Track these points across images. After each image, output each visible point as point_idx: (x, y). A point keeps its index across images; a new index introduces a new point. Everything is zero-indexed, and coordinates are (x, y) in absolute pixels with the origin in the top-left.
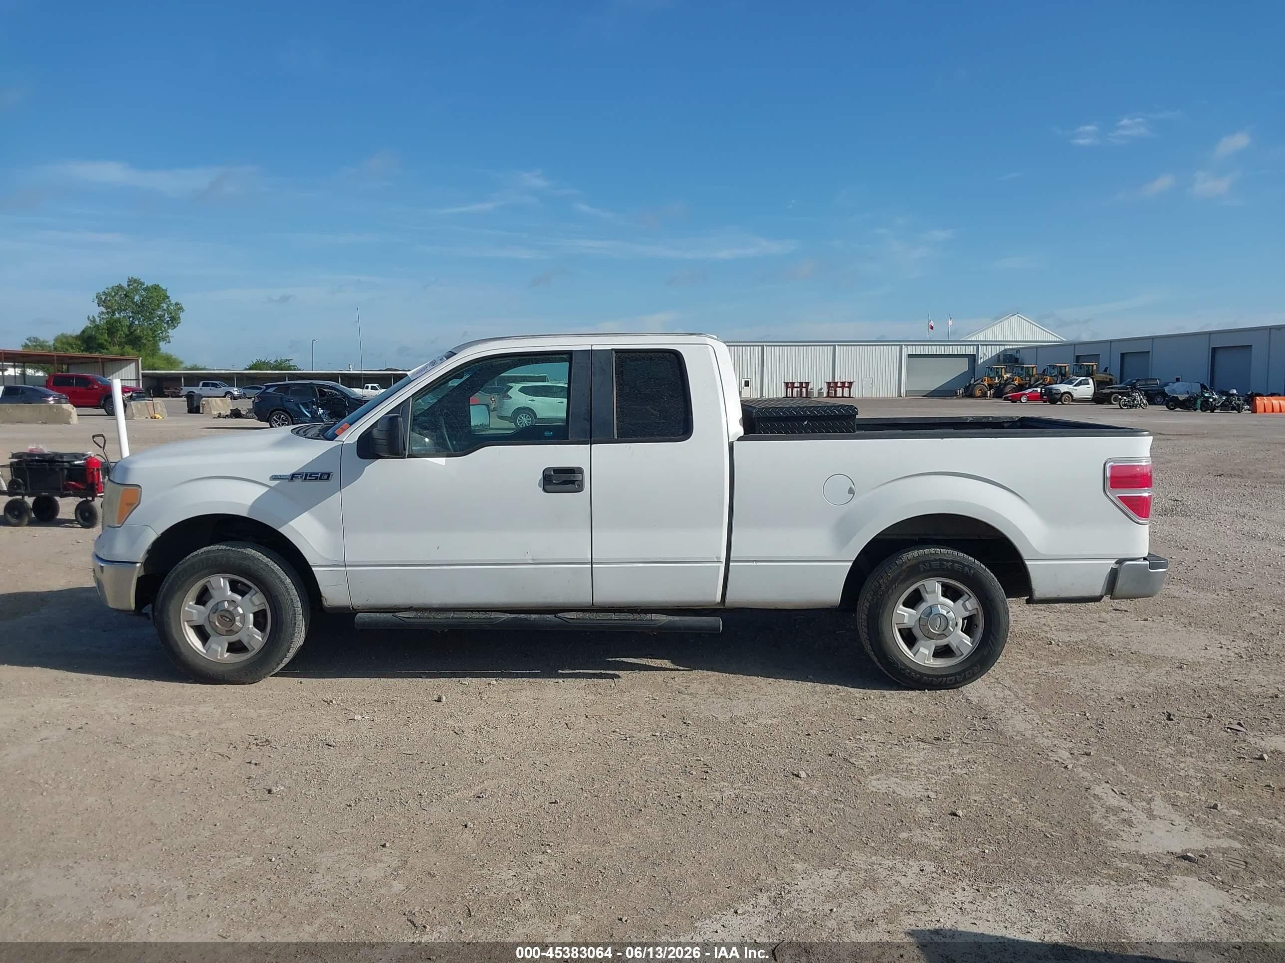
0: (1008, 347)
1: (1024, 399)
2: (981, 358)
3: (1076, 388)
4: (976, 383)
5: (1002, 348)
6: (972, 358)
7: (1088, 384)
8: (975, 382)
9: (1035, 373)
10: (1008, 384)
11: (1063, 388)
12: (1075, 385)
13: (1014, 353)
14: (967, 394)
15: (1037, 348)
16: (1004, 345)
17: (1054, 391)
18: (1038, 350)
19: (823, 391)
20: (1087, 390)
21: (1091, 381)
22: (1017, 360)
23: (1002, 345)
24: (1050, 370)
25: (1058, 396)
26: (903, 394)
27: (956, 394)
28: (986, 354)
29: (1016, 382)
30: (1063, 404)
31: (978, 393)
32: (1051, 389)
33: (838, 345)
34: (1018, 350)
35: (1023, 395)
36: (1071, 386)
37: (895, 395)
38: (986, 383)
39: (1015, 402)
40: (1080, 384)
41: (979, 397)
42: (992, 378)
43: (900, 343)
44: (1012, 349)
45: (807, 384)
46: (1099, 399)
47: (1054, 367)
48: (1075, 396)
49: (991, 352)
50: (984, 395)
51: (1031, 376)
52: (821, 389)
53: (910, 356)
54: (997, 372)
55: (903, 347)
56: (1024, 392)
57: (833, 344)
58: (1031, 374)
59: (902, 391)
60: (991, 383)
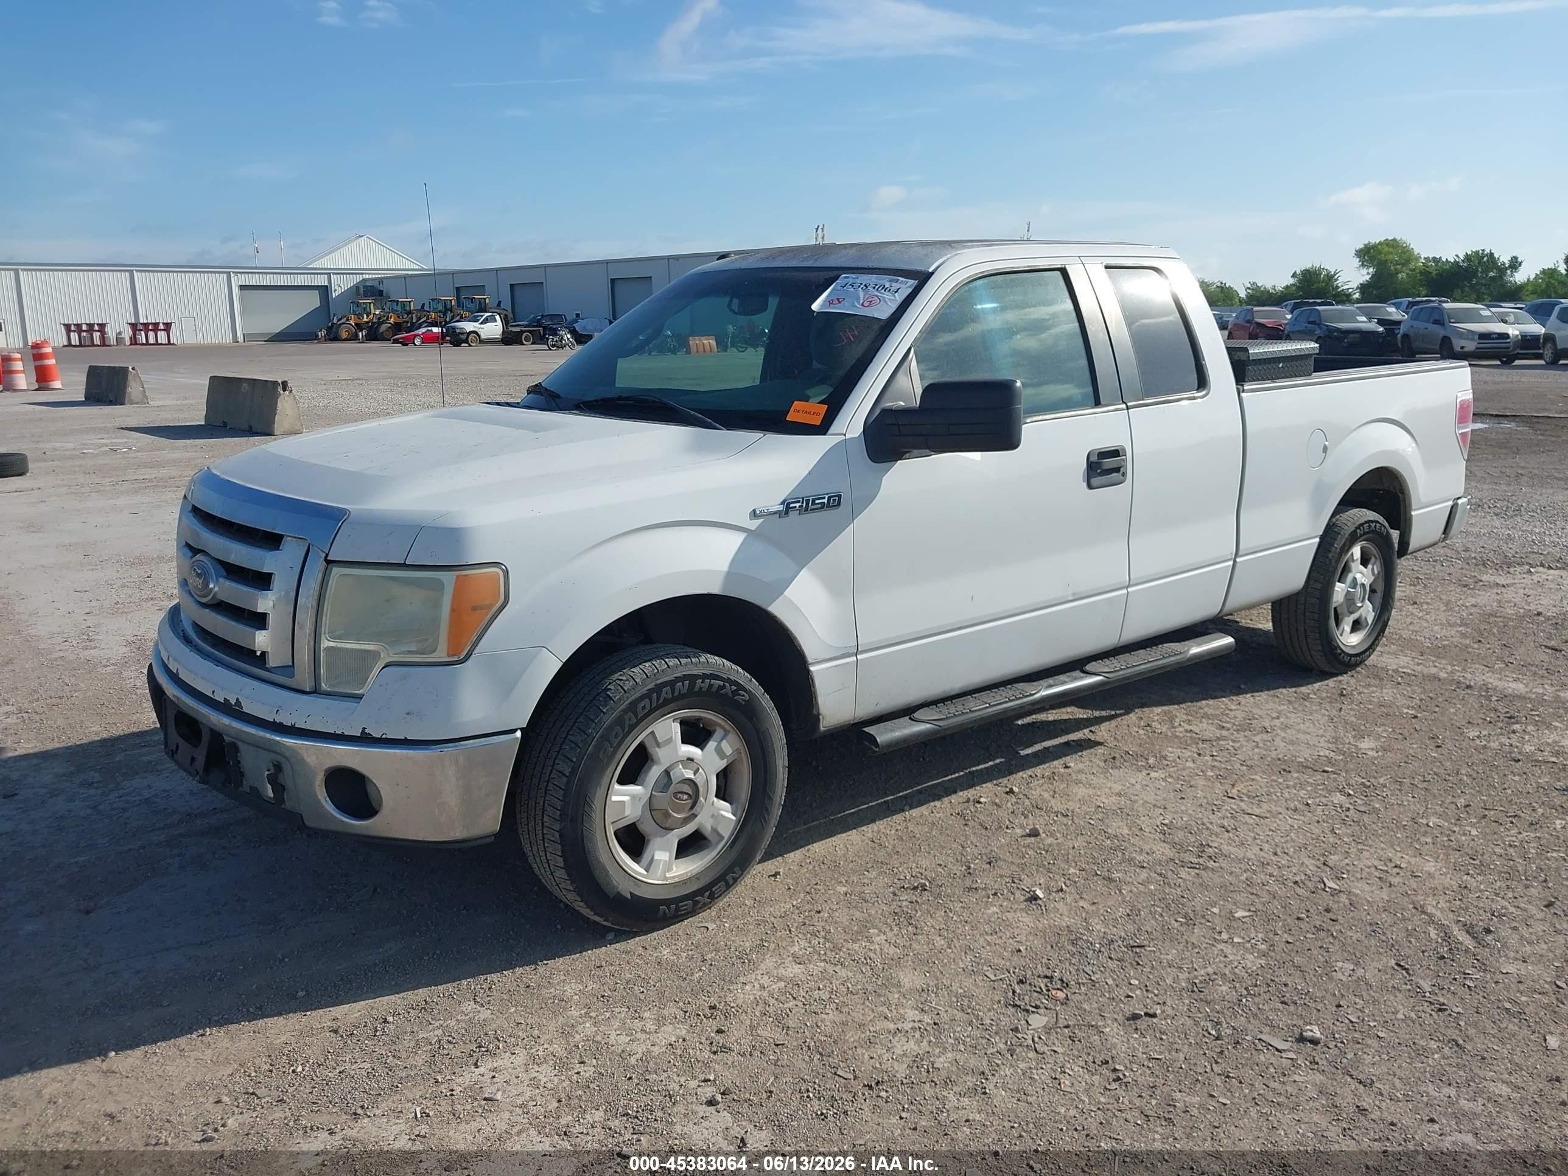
0: (367, 277)
1: (418, 341)
2: (335, 290)
3: (482, 326)
4: (341, 322)
5: (359, 278)
6: (324, 291)
7: (496, 321)
8: (339, 321)
9: (412, 308)
10: (383, 323)
11: (468, 326)
12: (482, 323)
13: (375, 284)
14: (332, 336)
15: (405, 277)
16: (362, 274)
17: (458, 331)
18: (406, 280)
19: (123, 336)
20: (494, 329)
21: (498, 317)
22: (381, 293)
23: (359, 274)
24: (434, 305)
25: (464, 337)
26: (240, 339)
27: (316, 338)
28: (340, 286)
29: (392, 321)
30: (470, 346)
31: (344, 335)
32: (454, 328)
33: (137, 271)
34: (381, 281)
35: (415, 336)
36: (477, 324)
37: (229, 340)
38: (352, 322)
39: (407, 345)
40: (486, 321)
41: (346, 340)
42: (359, 316)
43: (227, 269)
44: (373, 279)
45: (102, 326)
46: (509, 339)
47: (439, 301)
48: (483, 336)
49: (350, 282)
50: (354, 338)
51: (410, 313)
52: (120, 333)
53: (243, 288)
54: (365, 309)
55: (232, 275)
56: (416, 332)
57: (129, 268)
58: (408, 309)
59: (238, 335)
60: (358, 321)
